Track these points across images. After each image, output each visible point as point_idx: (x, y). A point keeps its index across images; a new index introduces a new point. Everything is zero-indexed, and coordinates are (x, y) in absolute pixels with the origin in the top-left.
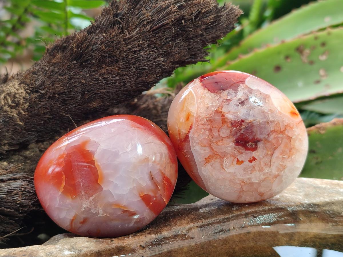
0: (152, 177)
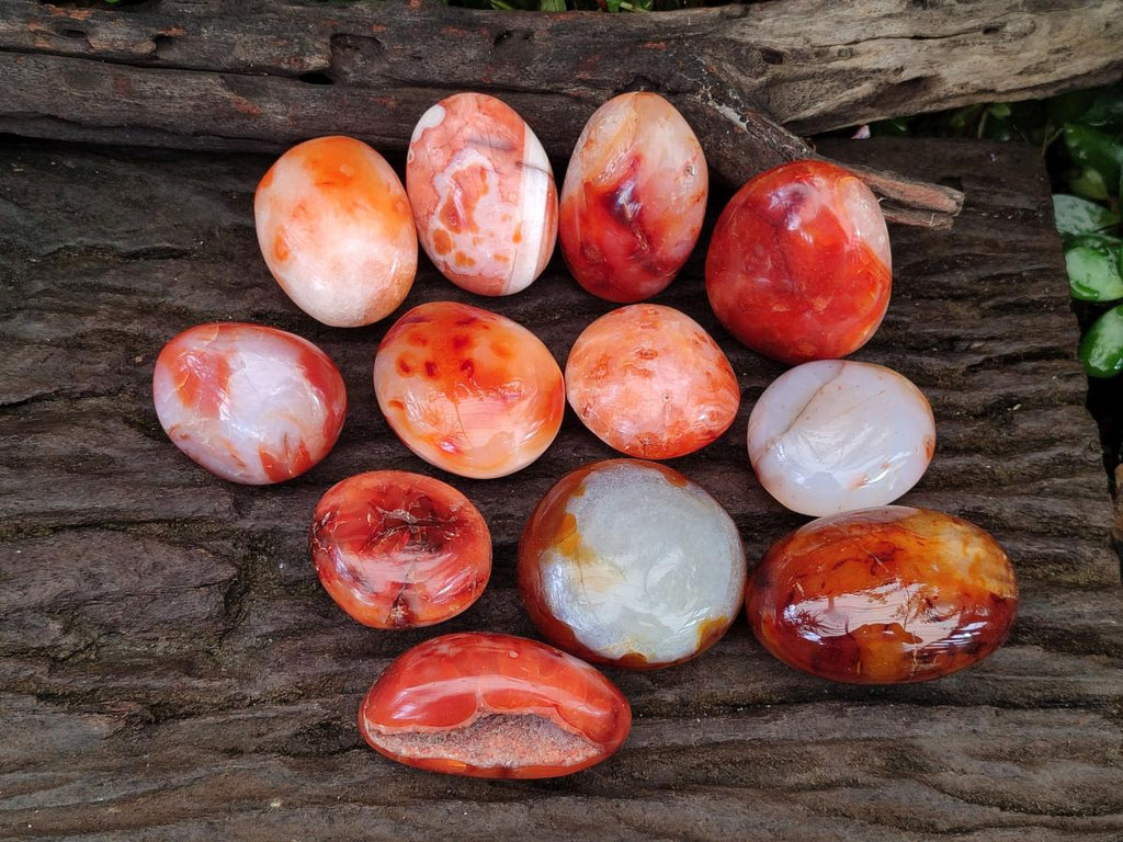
0: (285, 441)
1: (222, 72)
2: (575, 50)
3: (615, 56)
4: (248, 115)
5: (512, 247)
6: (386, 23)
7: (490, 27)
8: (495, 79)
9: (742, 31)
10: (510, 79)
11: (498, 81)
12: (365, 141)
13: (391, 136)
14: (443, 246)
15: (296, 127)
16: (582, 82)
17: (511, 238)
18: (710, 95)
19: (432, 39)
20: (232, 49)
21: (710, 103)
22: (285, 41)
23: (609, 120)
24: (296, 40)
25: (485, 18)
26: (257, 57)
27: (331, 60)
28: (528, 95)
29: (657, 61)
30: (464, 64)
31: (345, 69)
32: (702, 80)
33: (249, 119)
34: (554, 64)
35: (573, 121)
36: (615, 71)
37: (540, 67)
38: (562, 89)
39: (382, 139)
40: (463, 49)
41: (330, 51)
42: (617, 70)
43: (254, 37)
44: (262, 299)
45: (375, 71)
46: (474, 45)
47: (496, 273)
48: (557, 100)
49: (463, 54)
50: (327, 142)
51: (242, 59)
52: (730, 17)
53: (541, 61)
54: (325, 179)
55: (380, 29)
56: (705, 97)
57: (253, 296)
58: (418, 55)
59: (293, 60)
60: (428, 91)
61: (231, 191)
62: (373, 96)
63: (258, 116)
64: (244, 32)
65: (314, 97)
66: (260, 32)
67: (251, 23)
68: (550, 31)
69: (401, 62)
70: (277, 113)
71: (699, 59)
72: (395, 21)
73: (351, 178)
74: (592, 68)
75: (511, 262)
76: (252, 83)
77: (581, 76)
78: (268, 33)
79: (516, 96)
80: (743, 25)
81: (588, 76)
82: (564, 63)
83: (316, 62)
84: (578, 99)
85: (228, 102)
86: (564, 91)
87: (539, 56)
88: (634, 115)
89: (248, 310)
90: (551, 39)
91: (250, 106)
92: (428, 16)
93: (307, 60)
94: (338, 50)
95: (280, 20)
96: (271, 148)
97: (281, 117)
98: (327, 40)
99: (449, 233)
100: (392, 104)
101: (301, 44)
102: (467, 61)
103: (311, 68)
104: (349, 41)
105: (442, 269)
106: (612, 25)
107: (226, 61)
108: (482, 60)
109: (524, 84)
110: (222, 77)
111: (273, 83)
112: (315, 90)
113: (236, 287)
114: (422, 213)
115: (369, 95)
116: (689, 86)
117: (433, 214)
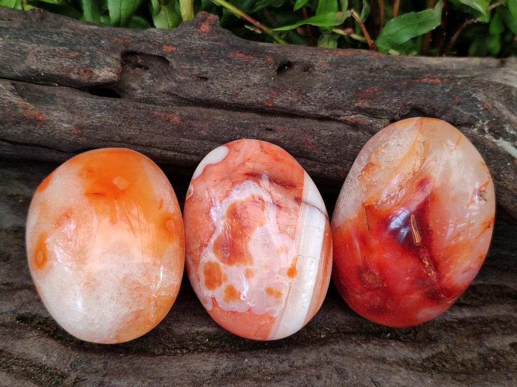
1: (14, 79)
2: (354, 82)
3: (393, 88)
4: (35, 121)
5: (286, 281)
6: (175, 44)
7: (274, 56)
8: (277, 102)
9: (505, 77)
10: (292, 103)
11: (280, 104)
12: (145, 154)
13: (173, 150)
14: (213, 279)
15: (81, 135)
16: (360, 110)
17: (285, 272)
18: (486, 129)
19: (219, 63)
20: (25, 58)
21: (487, 136)
22: (77, 53)
23: (392, 143)
24: (88, 53)
25: (269, 48)
26: (48, 67)
27: (121, 74)
28: (306, 120)
29: (434, 95)
30: (248, 86)
31: (133, 85)
32: (478, 115)
33: (35, 125)
34: (333, 92)
35: (350, 146)
36: (391, 102)
37: (321, 94)
38: (339, 116)
39: (164, 152)
40: (248, 73)
41: (119, 66)
42: (395, 100)
43: (47, 47)
44: (29, 303)
45: (162, 88)
46: (259, 70)
47: (267, 310)
48: (334, 126)
49: (248, 78)
50: (110, 152)
51: (34, 67)
52: (488, 67)
53: (321, 89)
54: (98, 189)
55: (170, 49)
56: (482, 131)
57: (20, 298)
58: (204, 75)
59: (82, 70)
60: (211, 110)
61: (18, 195)
62: (158, 111)
63: (44, 123)
64: (39, 42)
65: (100, 108)
66: (53, 43)
67: (46, 35)
68: (331, 63)
69: (187, 81)
70: (62, 121)
71: (474, 95)
72: (184, 43)
73: (123, 192)
74: (372, 98)
75: (284, 298)
76: (42, 92)
77: (359, 104)
78: (61, 45)
79: (296, 120)
80: (505, 73)
81: (366, 105)
82: (343, 92)
83: (105, 74)
84: (355, 126)
85: (15, 107)
86: (342, 118)
87: (319, 85)
88: (421, 138)
89: (14, 312)
90: (330, 71)
91: (36, 113)
92: (217, 41)
93: (96, 72)
94: (129, 68)
95: (73, 34)
96: (55, 156)
97: (66, 125)
98: (118, 56)
99: (221, 265)
100: (176, 119)
101: (92, 57)
102: (251, 84)
103: (99, 80)
104: (140, 61)
105: (209, 307)
106: (387, 63)
107: (18, 69)
108: (266, 85)
109: (304, 108)
110: (13, 84)
111: (62, 92)
112: (101, 101)
113: (5, 288)
114: (195, 246)
115: (154, 109)
116: (466, 120)
117: (206, 246)
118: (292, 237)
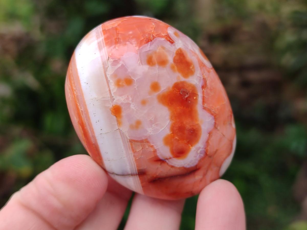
5: (118, 100)
17: (123, 108)
75: (112, 82)
99: (182, 79)
117: (202, 87)
118: (132, 141)
